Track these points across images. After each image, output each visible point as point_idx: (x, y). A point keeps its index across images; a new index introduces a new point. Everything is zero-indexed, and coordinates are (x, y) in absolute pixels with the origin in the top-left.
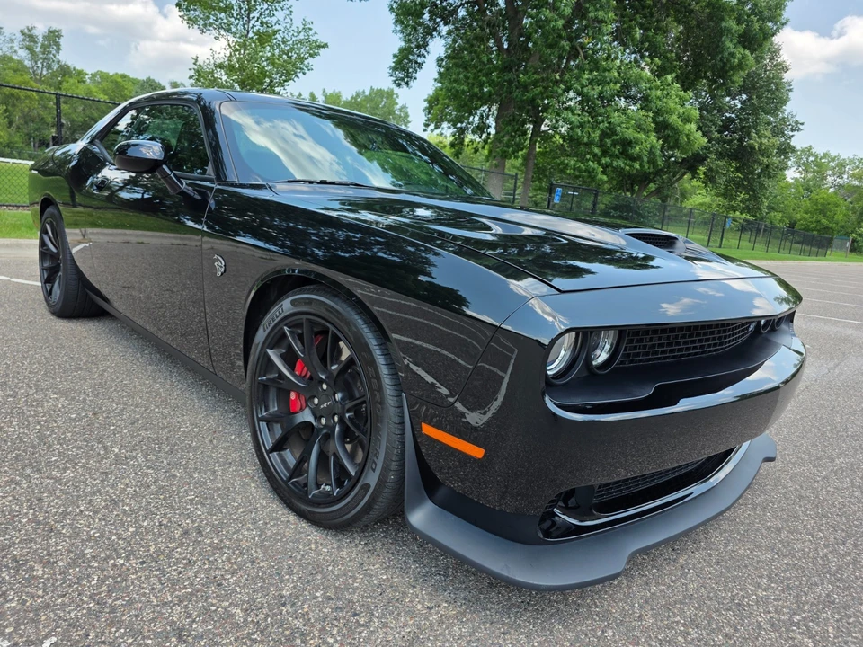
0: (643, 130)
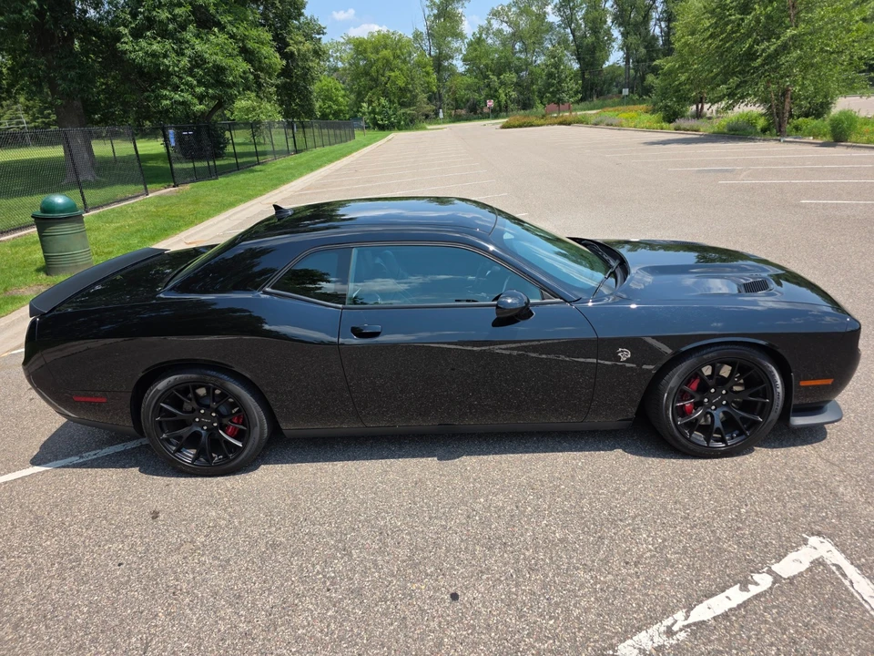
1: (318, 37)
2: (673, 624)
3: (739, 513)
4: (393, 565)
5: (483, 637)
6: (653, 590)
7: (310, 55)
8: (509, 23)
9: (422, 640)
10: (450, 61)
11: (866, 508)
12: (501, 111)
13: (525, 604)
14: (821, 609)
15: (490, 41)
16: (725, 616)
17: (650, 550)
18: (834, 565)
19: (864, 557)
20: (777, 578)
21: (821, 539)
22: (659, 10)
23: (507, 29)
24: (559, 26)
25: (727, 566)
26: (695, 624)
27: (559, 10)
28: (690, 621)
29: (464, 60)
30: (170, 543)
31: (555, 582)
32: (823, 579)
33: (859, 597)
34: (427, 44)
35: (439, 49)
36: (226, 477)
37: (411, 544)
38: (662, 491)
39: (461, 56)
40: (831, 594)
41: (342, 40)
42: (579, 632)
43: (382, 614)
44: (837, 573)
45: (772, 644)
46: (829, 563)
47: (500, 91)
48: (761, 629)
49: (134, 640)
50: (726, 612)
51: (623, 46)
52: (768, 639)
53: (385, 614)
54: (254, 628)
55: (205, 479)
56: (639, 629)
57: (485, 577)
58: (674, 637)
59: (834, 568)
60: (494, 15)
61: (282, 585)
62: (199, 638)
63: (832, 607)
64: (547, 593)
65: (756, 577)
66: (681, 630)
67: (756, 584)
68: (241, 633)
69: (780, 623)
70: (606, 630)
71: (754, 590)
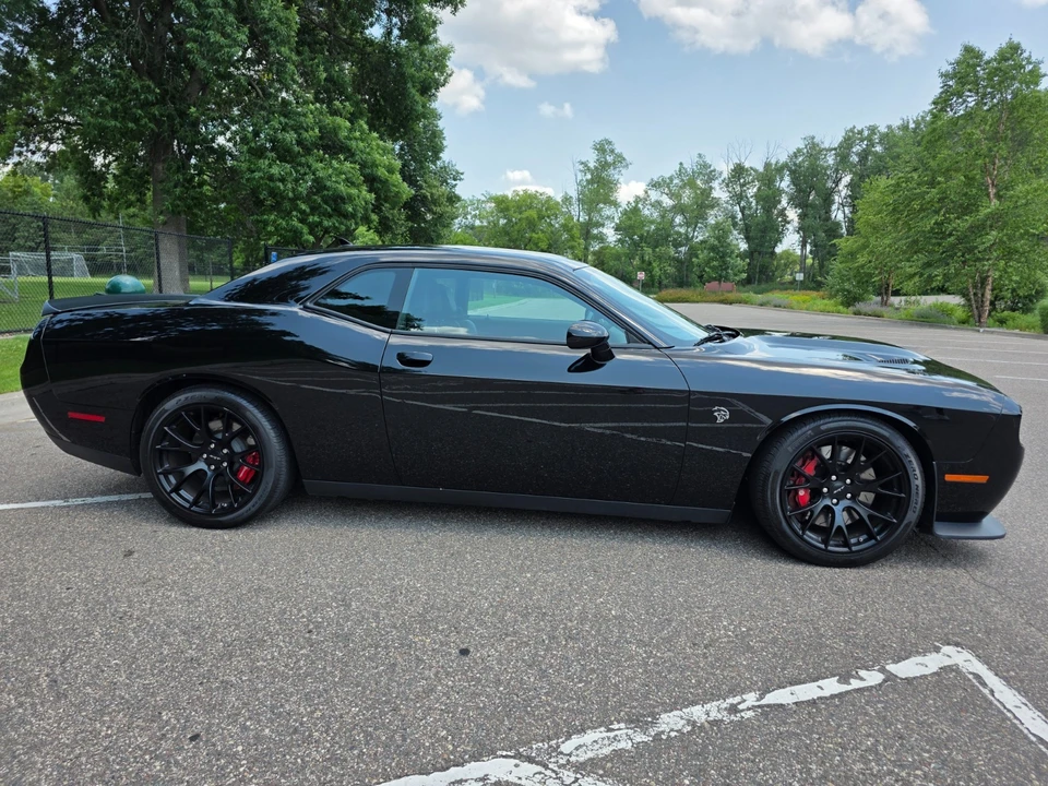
0: (353, 184)
1: (454, 183)
2: (739, 703)
3: (856, 616)
4: (398, 619)
5: (488, 690)
6: (722, 670)
7: (444, 200)
8: (671, 195)
9: (410, 685)
10: (600, 229)
11: (1025, 628)
12: (653, 285)
13: (551, 666)
14: (944, 711)
15: (646, 212)
16: (813, 703)
17: (729, 636)
18: (971, 673)
19: (1013, 670)
20: (890, 677)
21: (959, 649)
22: (843, 194)
23: (667, 202)
24: (727, 202)
25: (826, 659)
26: (768, 706)
27: (727, 186)
28: (763, 702)
29: (617, 229)
30: (137, 578)
31: (597, 651)
32: (955, 685)
33: (999, 705)
34: (577, 209)
35: (589, 215)
36: (225, 531)
37: (427, 604)
38: (759, 588)
39: (613, 224)
40: (962, 700)
41: (484, 199)
42: (613, 697)
43: (369, 658)
44: (974, 681)
45: (869, 735)
46: (964, 670)
47: (654, 264)
48: (857, 720)
49: (55, 651)
50: (813, 699)
51: (800, 229)
52: (864, 730)
53: (370, 659)
54: (204, 655)
55: (201, 530)
56: (694, 703)
57: (509, 639)
58: (738, 715)
59: (971, 677)
60: (654, 186)
61: (255, 623)
62: (135, 657)
63: (961, 710)
64: (584, 660)
65: (862, 673)
66: (749, 709)
67: (862, 679)
68: (186, 658)
69: (885, 718)
70: (650, 700)
71: (855, 684)
